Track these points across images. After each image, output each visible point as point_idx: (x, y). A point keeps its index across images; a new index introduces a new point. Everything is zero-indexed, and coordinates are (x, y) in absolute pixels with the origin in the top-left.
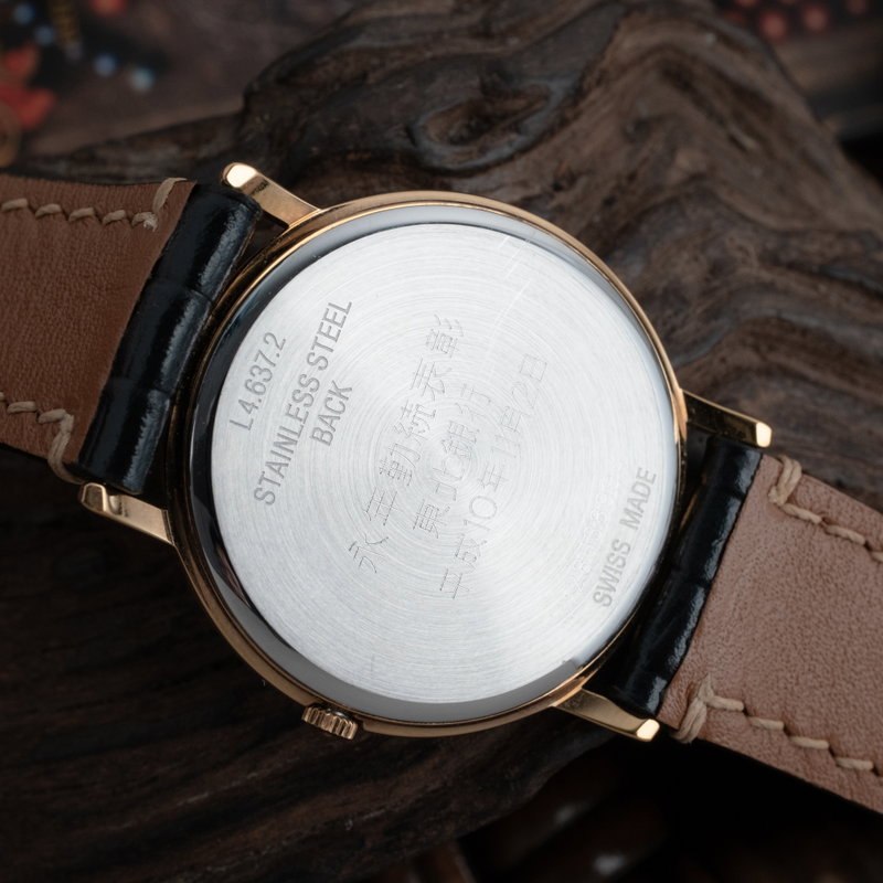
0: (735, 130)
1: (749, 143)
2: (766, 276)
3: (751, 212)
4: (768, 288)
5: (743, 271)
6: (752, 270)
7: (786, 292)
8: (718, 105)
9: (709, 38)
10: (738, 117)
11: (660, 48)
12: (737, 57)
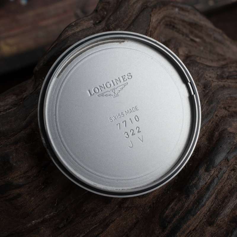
0: (191, 37)
1: (197, 40)
2: (221, 84)
3: (208, 64)
4: (223, 87)
5: (214, 84)
6: (216, 83)
7: (229, 87)
8: (185, 31)
9: (177, 10)
10: (192, 32)
11: (164, 18)
12: (187, 14)
